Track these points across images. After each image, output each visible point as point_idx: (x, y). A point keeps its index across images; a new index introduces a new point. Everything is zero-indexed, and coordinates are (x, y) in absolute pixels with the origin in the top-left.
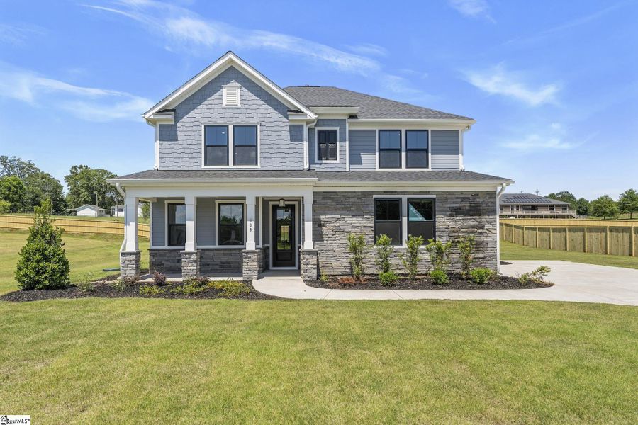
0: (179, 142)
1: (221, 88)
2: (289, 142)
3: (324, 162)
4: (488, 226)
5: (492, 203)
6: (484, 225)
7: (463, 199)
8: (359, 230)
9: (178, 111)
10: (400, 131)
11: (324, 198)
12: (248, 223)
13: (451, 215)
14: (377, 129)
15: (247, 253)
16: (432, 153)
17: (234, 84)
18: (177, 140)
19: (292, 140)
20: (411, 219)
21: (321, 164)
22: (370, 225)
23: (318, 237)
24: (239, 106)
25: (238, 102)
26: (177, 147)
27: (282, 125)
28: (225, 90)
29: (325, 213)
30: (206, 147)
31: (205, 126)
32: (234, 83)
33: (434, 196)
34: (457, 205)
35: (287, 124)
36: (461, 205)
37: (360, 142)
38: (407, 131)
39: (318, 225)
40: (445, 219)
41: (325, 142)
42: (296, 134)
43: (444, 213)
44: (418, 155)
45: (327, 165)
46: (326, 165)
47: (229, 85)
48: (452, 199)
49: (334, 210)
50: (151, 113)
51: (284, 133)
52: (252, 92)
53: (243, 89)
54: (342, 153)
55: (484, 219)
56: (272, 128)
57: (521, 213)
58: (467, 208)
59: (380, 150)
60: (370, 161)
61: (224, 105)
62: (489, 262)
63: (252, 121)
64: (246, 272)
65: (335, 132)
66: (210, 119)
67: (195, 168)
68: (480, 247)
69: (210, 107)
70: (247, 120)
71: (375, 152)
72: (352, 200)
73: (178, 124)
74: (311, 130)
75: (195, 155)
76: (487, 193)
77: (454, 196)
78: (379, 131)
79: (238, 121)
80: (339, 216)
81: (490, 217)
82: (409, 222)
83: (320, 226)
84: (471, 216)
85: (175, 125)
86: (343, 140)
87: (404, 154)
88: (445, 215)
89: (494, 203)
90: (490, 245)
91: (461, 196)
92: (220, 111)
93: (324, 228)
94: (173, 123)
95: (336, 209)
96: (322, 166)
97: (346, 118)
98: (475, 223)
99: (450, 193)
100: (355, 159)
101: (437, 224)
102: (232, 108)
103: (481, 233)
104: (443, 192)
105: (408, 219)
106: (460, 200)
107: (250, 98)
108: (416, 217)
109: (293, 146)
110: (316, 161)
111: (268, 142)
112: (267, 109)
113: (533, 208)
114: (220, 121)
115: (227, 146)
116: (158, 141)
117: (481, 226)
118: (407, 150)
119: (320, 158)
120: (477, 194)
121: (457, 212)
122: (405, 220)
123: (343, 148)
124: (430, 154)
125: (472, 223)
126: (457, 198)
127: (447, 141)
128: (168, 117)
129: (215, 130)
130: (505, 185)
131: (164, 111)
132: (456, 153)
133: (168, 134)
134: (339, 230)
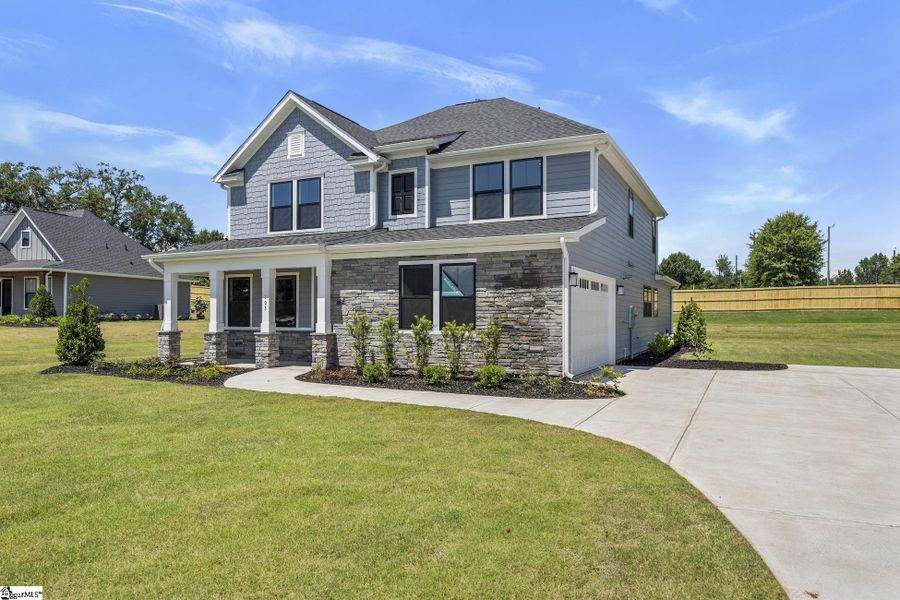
0: (248, 206)
1: (286, 136)
2: (353, 194)
3: (398, 216)
4: (550, 303)
5: (556, 267)
6: (543, 303)
7: (514, 264)
8: (381, 309)
9: (247, 170)
10: (502, 163)
11: (344, 268)
12: (263, 300)
13: (497, 288)
14: (471, 163)
15: (259, 336)
16: (548, 191)
17: (299, 130)
18: (246, 204)
19: (357, 192)
20: (445, 294)
21: (395, 220)
22: (394, 302)
23: (335, 316)
24: (303, 155)
25: (302, 151)
26: (246, 211)
27: (346, 170)
28: (289, 138)
29: (344, 288)
30: (272, 209)
31: (272, 184)
32: (299, 128)
33: (474, 260)
34: (505, 273)
35: (352, 172)
36: (510, 272)
37: (445, 185)
38: (511, 162)
39: (336, 303)
40: (489, 293)
41: (398, 191)
42: (361, 186)
43: (486, 284)
44: (524, 196)
45: (399, 223)
46: (402, 222)
47: (294, 131)
48: (498, 263)
49: (354, 284)
50: (219, 176)
51: (348, 183)
52: (316, 136)
53: (308, 133)
54: (421, 202)
55: (544, 292)
56: (337, 175)
58: (520, 276)
59: (475, 195)
60: (462, 210)
61: (289, 157)
62: (551, 358)
63: (316, 173)
64: (258, 358)
65: (412, 175)
66: (276, 176)
67: (261, 236)
68: (538, 336)
69: (275, 160)
70: (311, 172)
71: (468, 198)
72: (374, 269)
73: (248, 185)
74: (381, 176)
75: (261, 220)
76: (549, 252)
77: (501, 259)
78: (474, 166)
79: (302, 175)
80: (359, 291)
81: (553, 289)
82: (442, 298)
83: (340, 303)
84: (523, 287)
85: (244, 188)
86: (421, 185)
87: (507, 197)
88: (488, 287)
89: (559, 268)
90: (553, 332)
91: (512, 259)
92: (285, 164)
93: (343, 306)
94: (242, 184)
95: (357, 282)
96: (397, 223)
97: (425, 154)
98: (531, 299)
99: (494, 254)
100: (438, 209)
101: (478, 300)
102: (297, 159)
103: (539, 314)
104: (486, 254)
105: (441, 294)
106: (508, 265)
107: (313, 144)
108: (451, 290)
109: (358, 199)
110: (390, 217)
111: (332, 197)
112: (331, 155)
114: (285, 177)
115: (291, 206)
116: (230, 207)
117: (539, 303)
118: (513, 191)
119: (395, 212)
120: (534, 255)
121: (505, 282)
122: (436, 294)
123: (422, 195)
124: (545, 194)
125: (527, 298)
126: (506, 262)
127: (572, 171)
128: (237, 178)
129: (280, 188)
130: (563, 239)
131: (232, 171)
132: (586, 186)
133: (238, 197)
134: (359, 309)
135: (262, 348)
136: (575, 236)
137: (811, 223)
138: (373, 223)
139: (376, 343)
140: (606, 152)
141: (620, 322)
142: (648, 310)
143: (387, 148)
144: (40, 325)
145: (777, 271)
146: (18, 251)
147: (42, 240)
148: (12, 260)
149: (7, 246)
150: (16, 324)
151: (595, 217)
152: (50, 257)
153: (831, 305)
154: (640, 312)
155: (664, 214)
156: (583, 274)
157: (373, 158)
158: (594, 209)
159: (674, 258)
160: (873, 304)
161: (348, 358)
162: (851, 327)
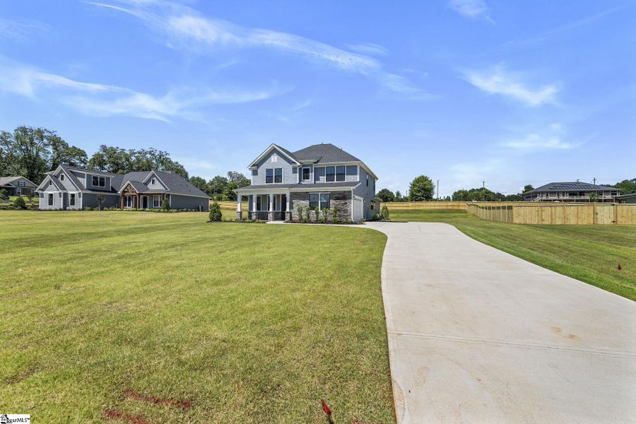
0: (259, 176)
4: (348, 204)
5: (350, 195)
7: (340, 194)
8: (305, 205)
9: (258, 165)
10: (334, 167)
11: (294, 194)
12: (271, 203)
13: (335, 200)
15: (269, 213)
16: (346, 175)
19: (293, 173)
22: (308, 203)
23: (291, 207)
25: (276, 161)
27: (290, 167)
28: (272, 157)
29: (293, 200)
30: (266, 177)
31: (266, 170)
32: (275, 154)
33: (330, 193)
35: (292, 168)
36: (338, 196)
37: (318, 172)
38: (336, 167)
39: (291, 204)
41: (305, 173)
42: (294, 171)
44: (340, 176)
45: (306, 182)
48: (336, 194)
49: (296, 199)
50: (249, 167)
51: (290, 171)
52: (280, 157)
53: (278, 156)
54: (312, 177)
55: (347, 201)
56: (287, 169)
57: (567, 197)
58: (341, 197)
59: (327, 175)
60: (323, 179)
61: (272, 162)
62: (349, 217)
63: (281, 167)
64: (269, 219)
65: (309, 169)
66: (268, 167)
67: (264, 185)
68: (345, 211)
69: (268, 163)
70: (279, 167)
71: (325, 176)
72: (303, 195)
73: (259, 169)
74: (300, 169)
75: (263, 180)
76: (348, 191)
78: (326, 167)
79: (276, 167)
80: (298, 201)
81: (349, 200)
82: (320, 202)
84: (342, 200)
85: (257, 170)
86: (312, 172)
87: (335, 176)
88: (333, 200)
90: (349, 211)
92: (271, 164)
93: (294, 204)
96: (304, 182)
97: (313, 163)
99: (335, 192)
100: (316, 179)
101: (330, 203)
102: (274, 163)
103: (346, 207)
104: (332, 191)
106: (338, 194)
107: (279, 159)
108: (323, 200)
109: (293, 175)
110: (302, 180)
111: (285, 174)
112: (285, 162)
113: (581, 193)
114: (271, 168)
115: (273, 176)
116: (253, 175)
117: (346, 203)
118: (337, 174)
119: (304, 179)
120: (344, 192)
121: (337, 199)
123: (312, 175)
125: (343, 202)
127: (352, 170)
128: (255, 168)
129: (269, 171)
130: (352, 188)
131: (254, 165)
132: (356, 174)
133: (255, 173)
134: (298, 205)
135: (270, 216)
136: (354, 187)
137: (430, 179)
138: (298, 182)
139: (304, 213)
140: (362, 165)
141: (364, 210)
142: (372, 207)
143: (302, 161)
144: (167, 212)
145: (419, 196)
146: (150, 186)
147: (160, 182)
148: (148, 189)
149: (146, 184)
150: (159, 212)
151: (359, 182)
152: (163, 188)
153: (432, 208)
154: (370, 208)
155: (377, 179)
156: (356, 197)
157: (299, 164)
158: (358, 180)
159: (383, 191)
160: (445, 208)
161: (296, 217)
162: (436, 215)
